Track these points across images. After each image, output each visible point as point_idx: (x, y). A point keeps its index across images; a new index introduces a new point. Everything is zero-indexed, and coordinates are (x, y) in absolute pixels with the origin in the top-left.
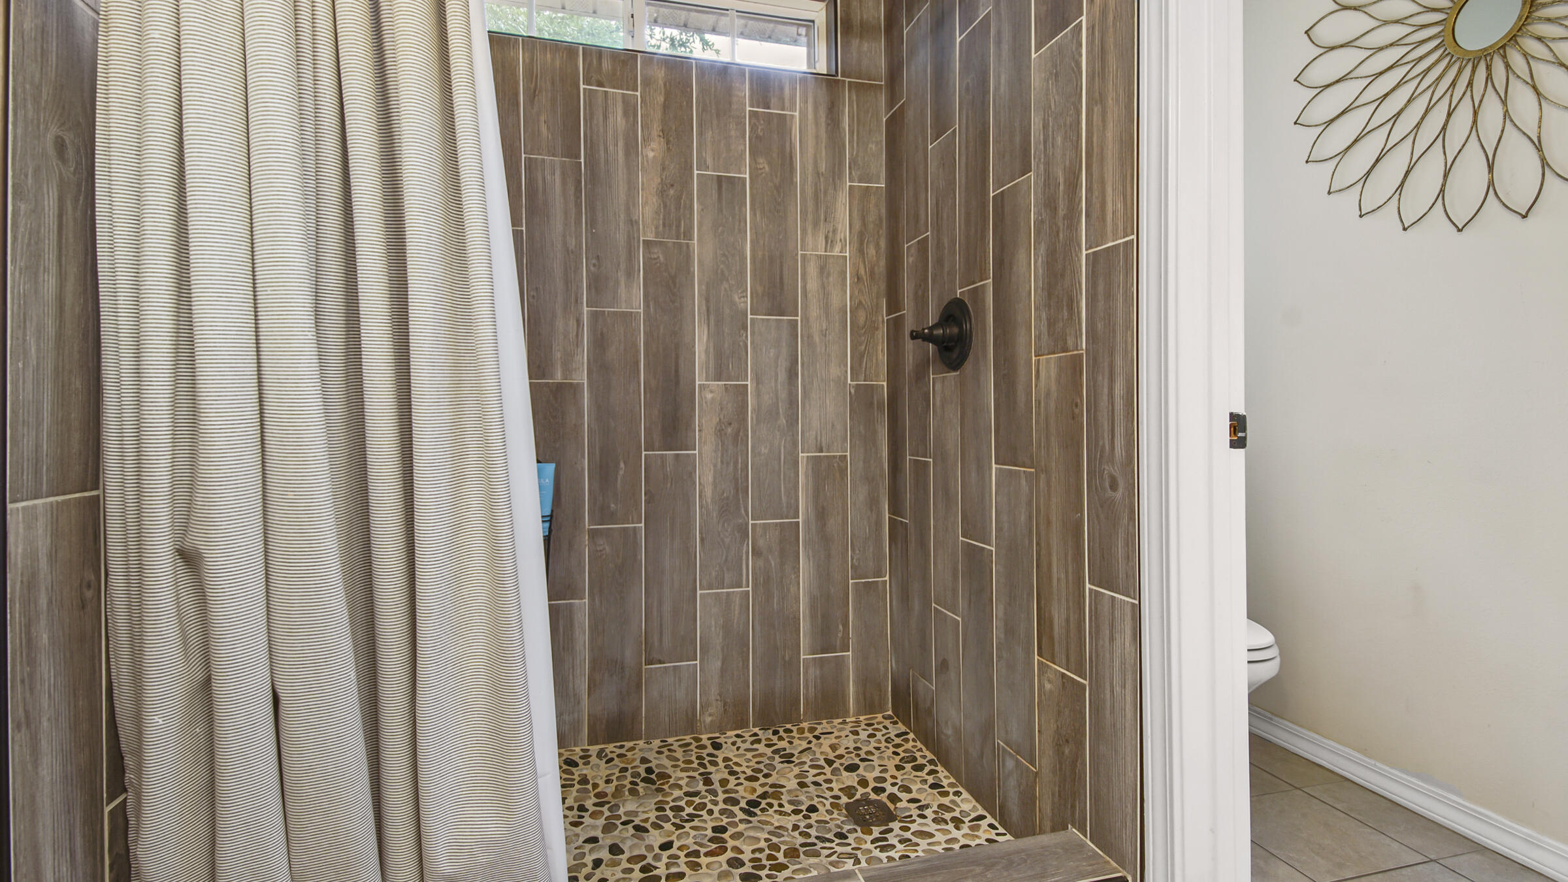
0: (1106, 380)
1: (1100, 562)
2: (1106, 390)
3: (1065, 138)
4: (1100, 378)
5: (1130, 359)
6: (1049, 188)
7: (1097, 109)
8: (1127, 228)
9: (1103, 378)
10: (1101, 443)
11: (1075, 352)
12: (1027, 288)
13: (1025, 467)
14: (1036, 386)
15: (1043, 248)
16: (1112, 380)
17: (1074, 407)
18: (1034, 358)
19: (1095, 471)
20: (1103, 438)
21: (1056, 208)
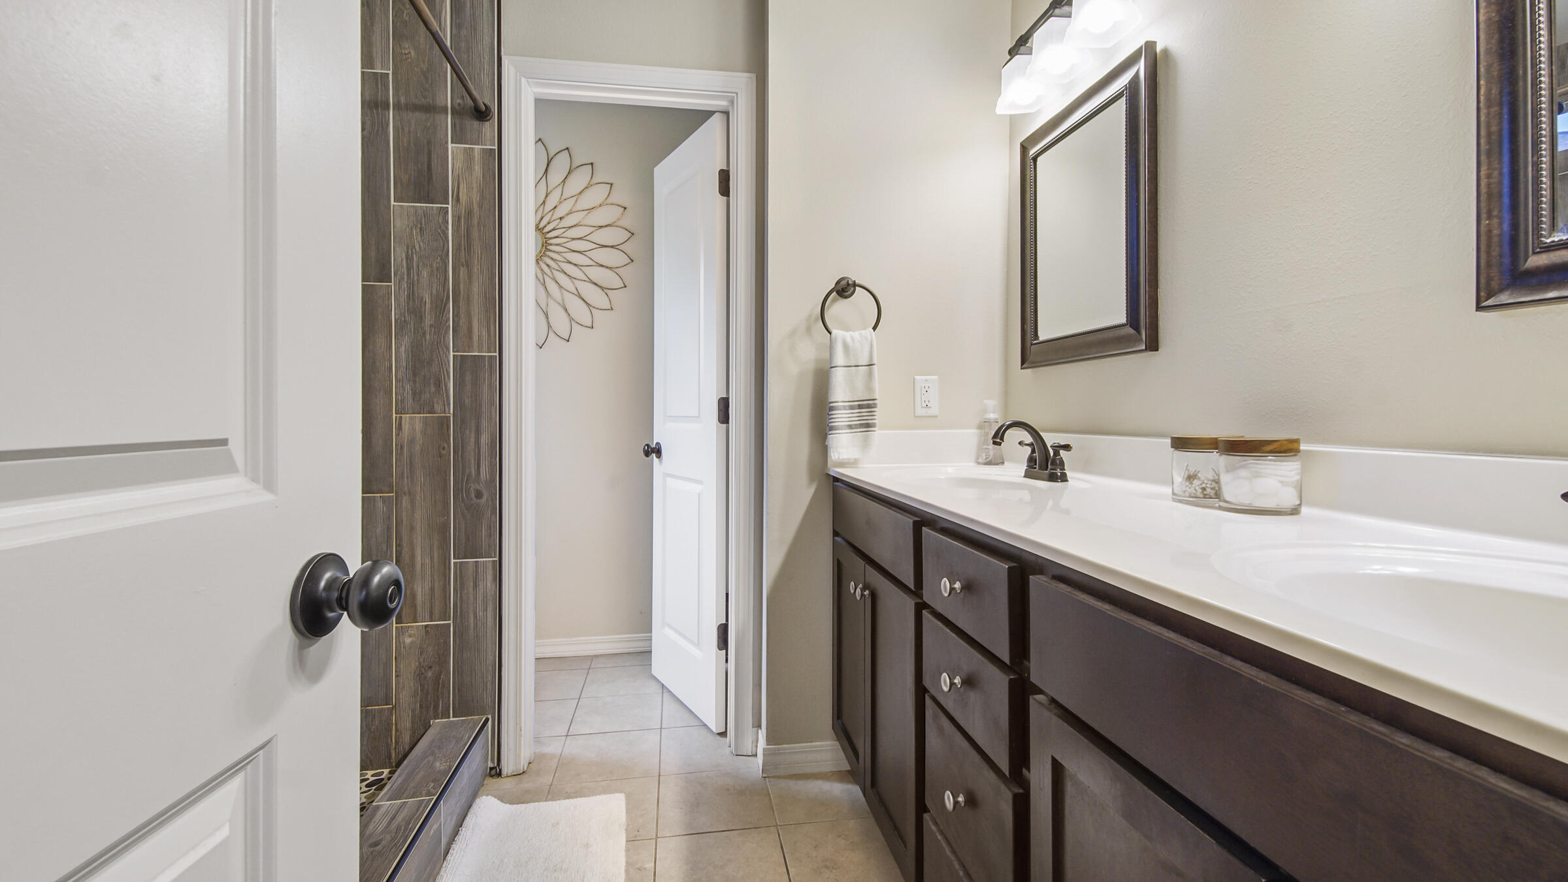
0: (473, 435)
1: (466, 543)
2: (473, 440)
3: (431, 274)
4: (468, 432)
5: (494, 421)
6: (414, 302)
7: (463, 271)
8: (490, 348)
9: (470, 432)
10: (467, 471)
11: (444, 415)
12: (387, 364)
13: (381, 493)
14: (397, 435)
15: (406, 340)
16: (478, 433)
17: (442, 450)
18: (394, 415)
19: (462, 489)
20: (470, 468)
21: (421, 317)
